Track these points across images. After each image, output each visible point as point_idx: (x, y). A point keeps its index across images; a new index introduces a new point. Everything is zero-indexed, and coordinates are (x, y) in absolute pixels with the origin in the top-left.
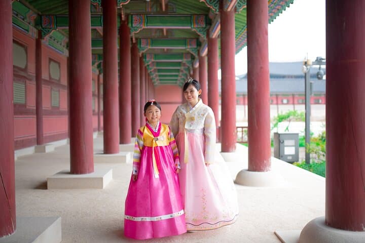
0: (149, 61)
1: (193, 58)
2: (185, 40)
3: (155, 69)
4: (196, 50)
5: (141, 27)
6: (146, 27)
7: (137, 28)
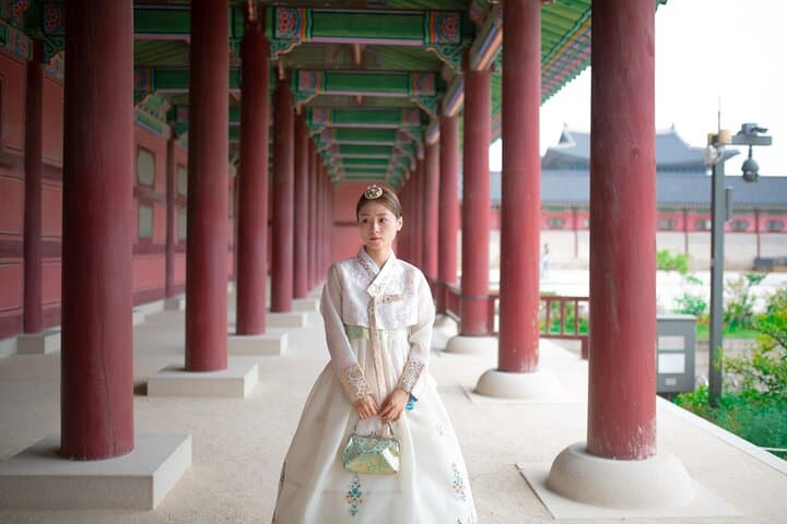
0: (318, 125)
1: (425, 120)
2: (408, 76)
3: (334, 146)
4: (434, 100)
5: (298, 39)
6: (309, 40)
7: (287, 40)
